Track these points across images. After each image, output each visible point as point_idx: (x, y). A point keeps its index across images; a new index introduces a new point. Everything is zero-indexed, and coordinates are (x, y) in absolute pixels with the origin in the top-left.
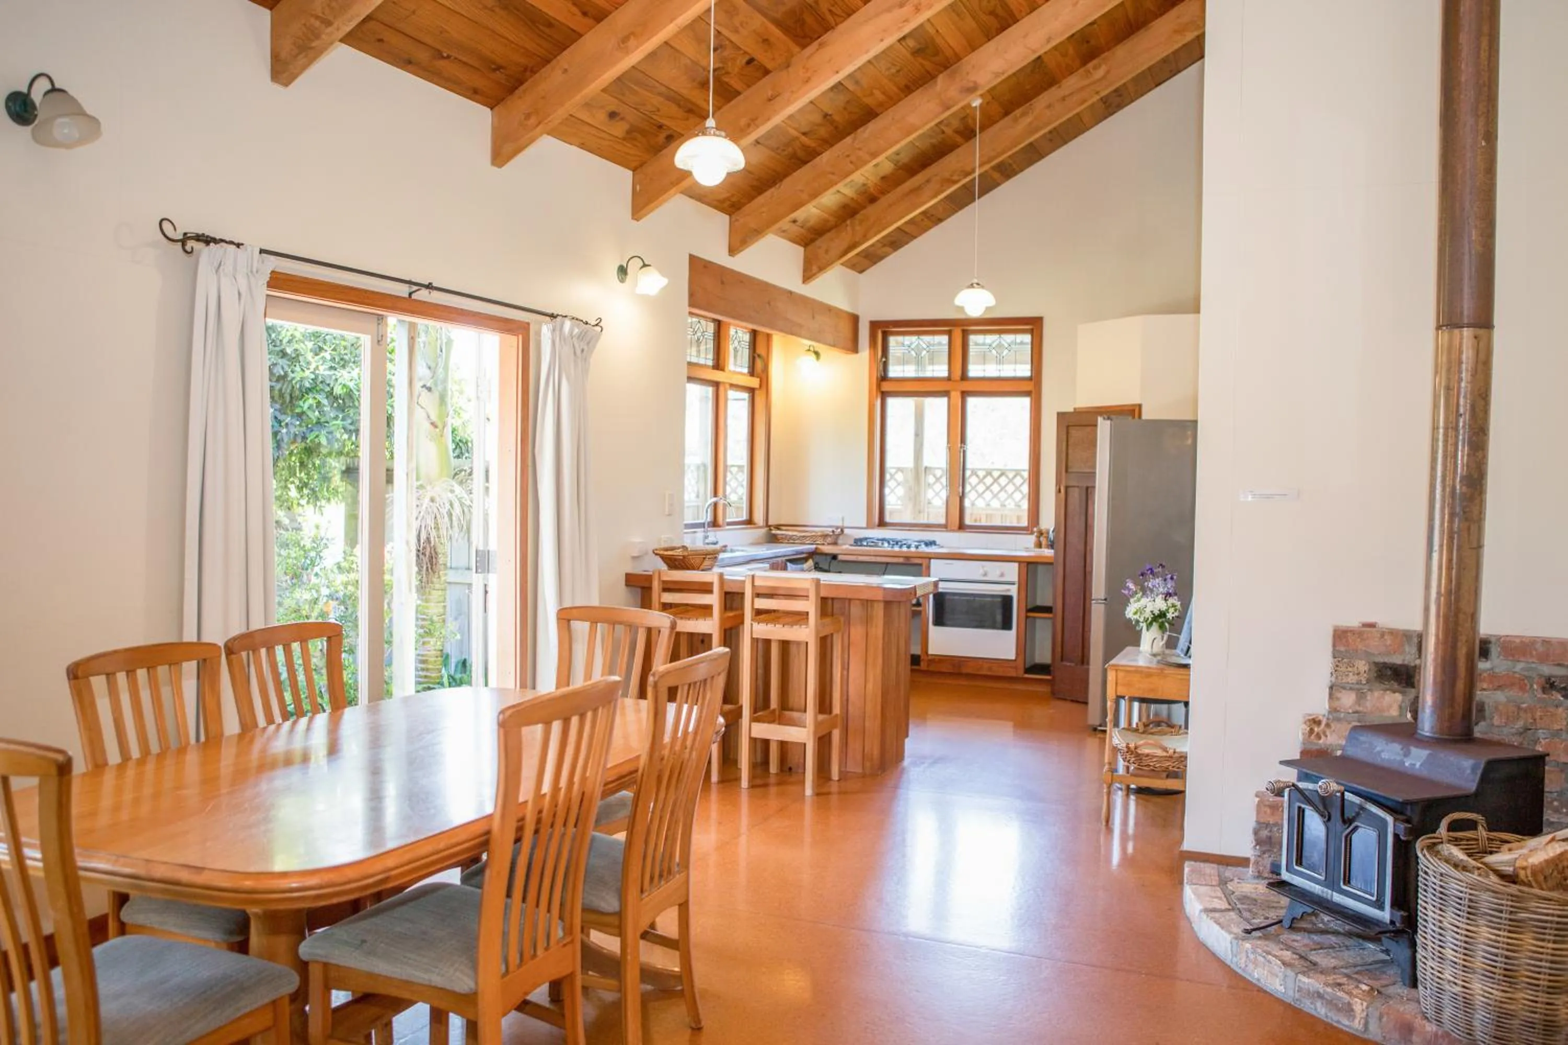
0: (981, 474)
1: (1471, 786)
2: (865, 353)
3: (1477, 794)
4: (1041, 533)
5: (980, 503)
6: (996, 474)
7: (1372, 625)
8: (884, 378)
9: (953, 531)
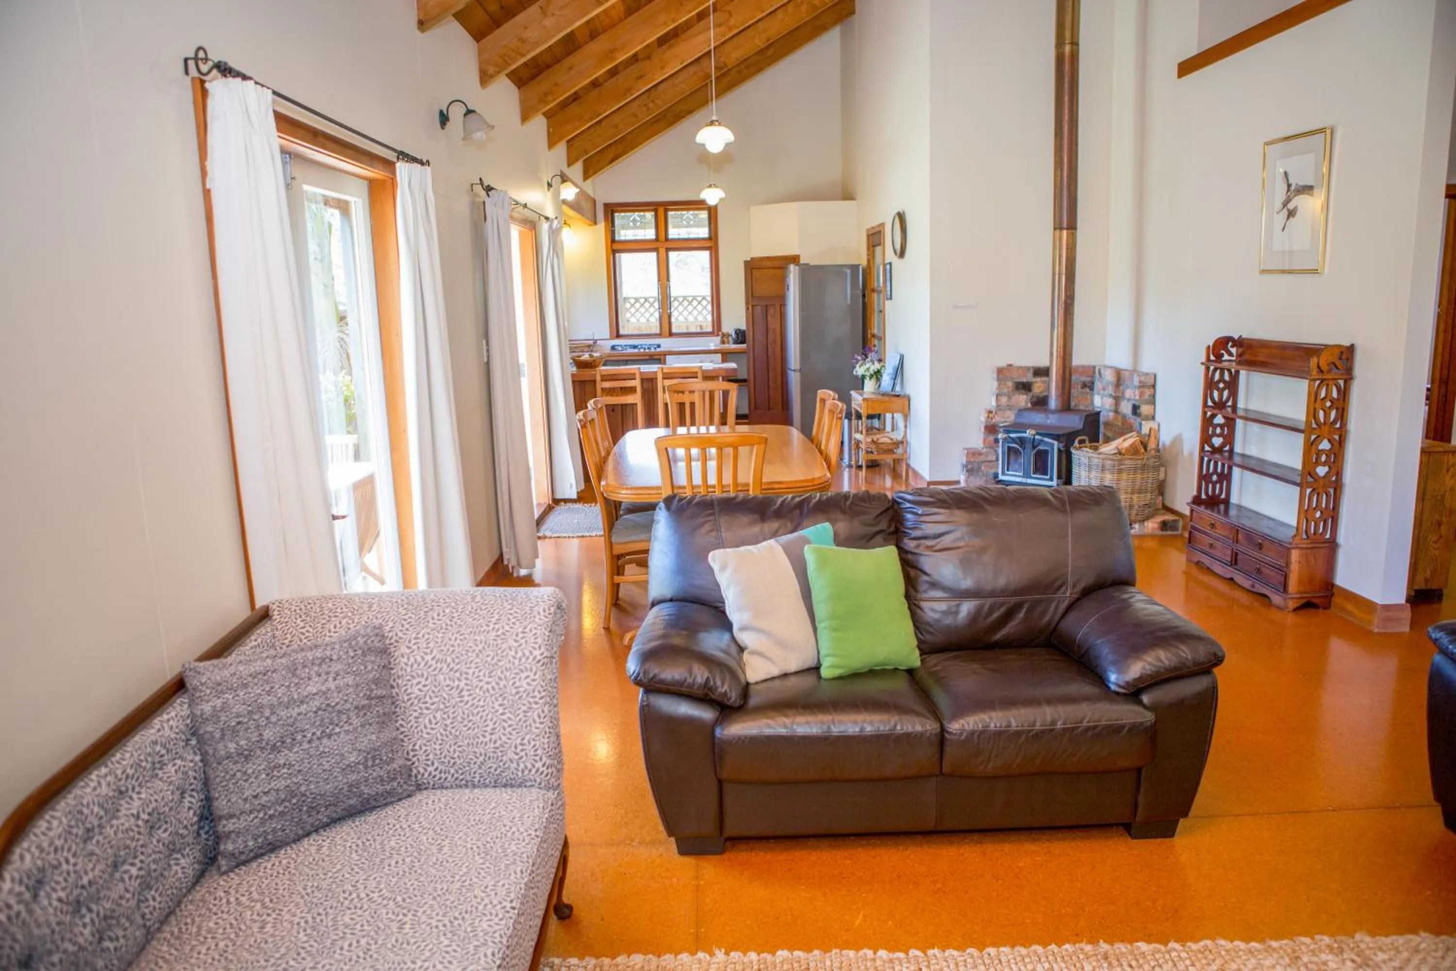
0: (681, 299)
1: (1081, 426)
2: (601, 226)
3: (1083, 429)
4: (723, 335)
5: (681, 319)
6: (690, 299)
7: (1011, 365)
8: (613, 241)
9: (666, 337)
